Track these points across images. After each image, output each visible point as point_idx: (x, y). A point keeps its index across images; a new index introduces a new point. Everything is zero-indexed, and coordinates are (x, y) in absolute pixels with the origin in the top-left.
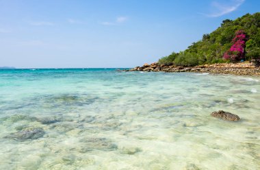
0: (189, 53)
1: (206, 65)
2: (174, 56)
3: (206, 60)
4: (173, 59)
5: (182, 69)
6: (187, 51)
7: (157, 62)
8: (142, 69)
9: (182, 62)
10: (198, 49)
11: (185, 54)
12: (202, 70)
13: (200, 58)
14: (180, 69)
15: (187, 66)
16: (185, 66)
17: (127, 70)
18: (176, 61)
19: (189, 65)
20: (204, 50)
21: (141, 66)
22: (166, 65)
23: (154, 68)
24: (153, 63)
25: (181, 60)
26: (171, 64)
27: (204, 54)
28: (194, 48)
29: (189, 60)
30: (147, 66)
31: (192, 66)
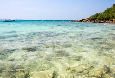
1: (114, 20)
2: (97, 15)
3: (113, 17)
4: (97, 17)
5: (101, 21)
6: (104, 12)
7: (89, 18)
8: (81, 21)
9: (101, 18)
10: (110, 11)
11: (103, 14)
12: (111, 22)
13: (111, 16)
14: (100, 21)
15: (104, 20)
16: (102, 20)
18: (99, 17)
19: (105, 19)
20: (113, 12)
21: (81, 20)
22: (93, 19)
23: (87, 21)
24: (87, 18)
25: (101, 17)
26: (96, 19)
27: (113, 14)
28: (108, 11)
29: (105, 17)
30: (84, 20)
31: (107, 20)
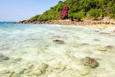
0: (44, 15)
1: (52, 21)
3: (51, 18)
4: (37, 18)
5: (41, 22)
6: (43, 14)
7: (29, 19)
8: (22, 22)
9: (41, 19)
10: (48, 13)
11: (42, 15)
12: (50, 23)
13: (49, 18)
14: (40, 22)
15: (43, 21)
16: (42, 21)
17: (15, 23)
18: (39, 18)
19: (44, 20)
20: (51, 14)
21: (22, 21)
22: (34, 20)
23: (28, 22)
25: (41, 18)
26: (36, 20)
28: (46, 13)
29: (44, 18)
30: (25, 21)
31: (46, 21)
